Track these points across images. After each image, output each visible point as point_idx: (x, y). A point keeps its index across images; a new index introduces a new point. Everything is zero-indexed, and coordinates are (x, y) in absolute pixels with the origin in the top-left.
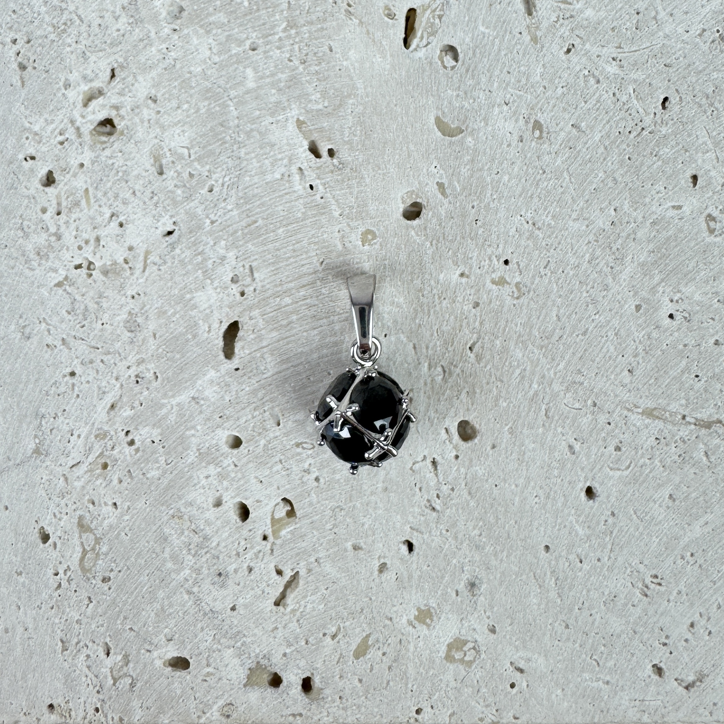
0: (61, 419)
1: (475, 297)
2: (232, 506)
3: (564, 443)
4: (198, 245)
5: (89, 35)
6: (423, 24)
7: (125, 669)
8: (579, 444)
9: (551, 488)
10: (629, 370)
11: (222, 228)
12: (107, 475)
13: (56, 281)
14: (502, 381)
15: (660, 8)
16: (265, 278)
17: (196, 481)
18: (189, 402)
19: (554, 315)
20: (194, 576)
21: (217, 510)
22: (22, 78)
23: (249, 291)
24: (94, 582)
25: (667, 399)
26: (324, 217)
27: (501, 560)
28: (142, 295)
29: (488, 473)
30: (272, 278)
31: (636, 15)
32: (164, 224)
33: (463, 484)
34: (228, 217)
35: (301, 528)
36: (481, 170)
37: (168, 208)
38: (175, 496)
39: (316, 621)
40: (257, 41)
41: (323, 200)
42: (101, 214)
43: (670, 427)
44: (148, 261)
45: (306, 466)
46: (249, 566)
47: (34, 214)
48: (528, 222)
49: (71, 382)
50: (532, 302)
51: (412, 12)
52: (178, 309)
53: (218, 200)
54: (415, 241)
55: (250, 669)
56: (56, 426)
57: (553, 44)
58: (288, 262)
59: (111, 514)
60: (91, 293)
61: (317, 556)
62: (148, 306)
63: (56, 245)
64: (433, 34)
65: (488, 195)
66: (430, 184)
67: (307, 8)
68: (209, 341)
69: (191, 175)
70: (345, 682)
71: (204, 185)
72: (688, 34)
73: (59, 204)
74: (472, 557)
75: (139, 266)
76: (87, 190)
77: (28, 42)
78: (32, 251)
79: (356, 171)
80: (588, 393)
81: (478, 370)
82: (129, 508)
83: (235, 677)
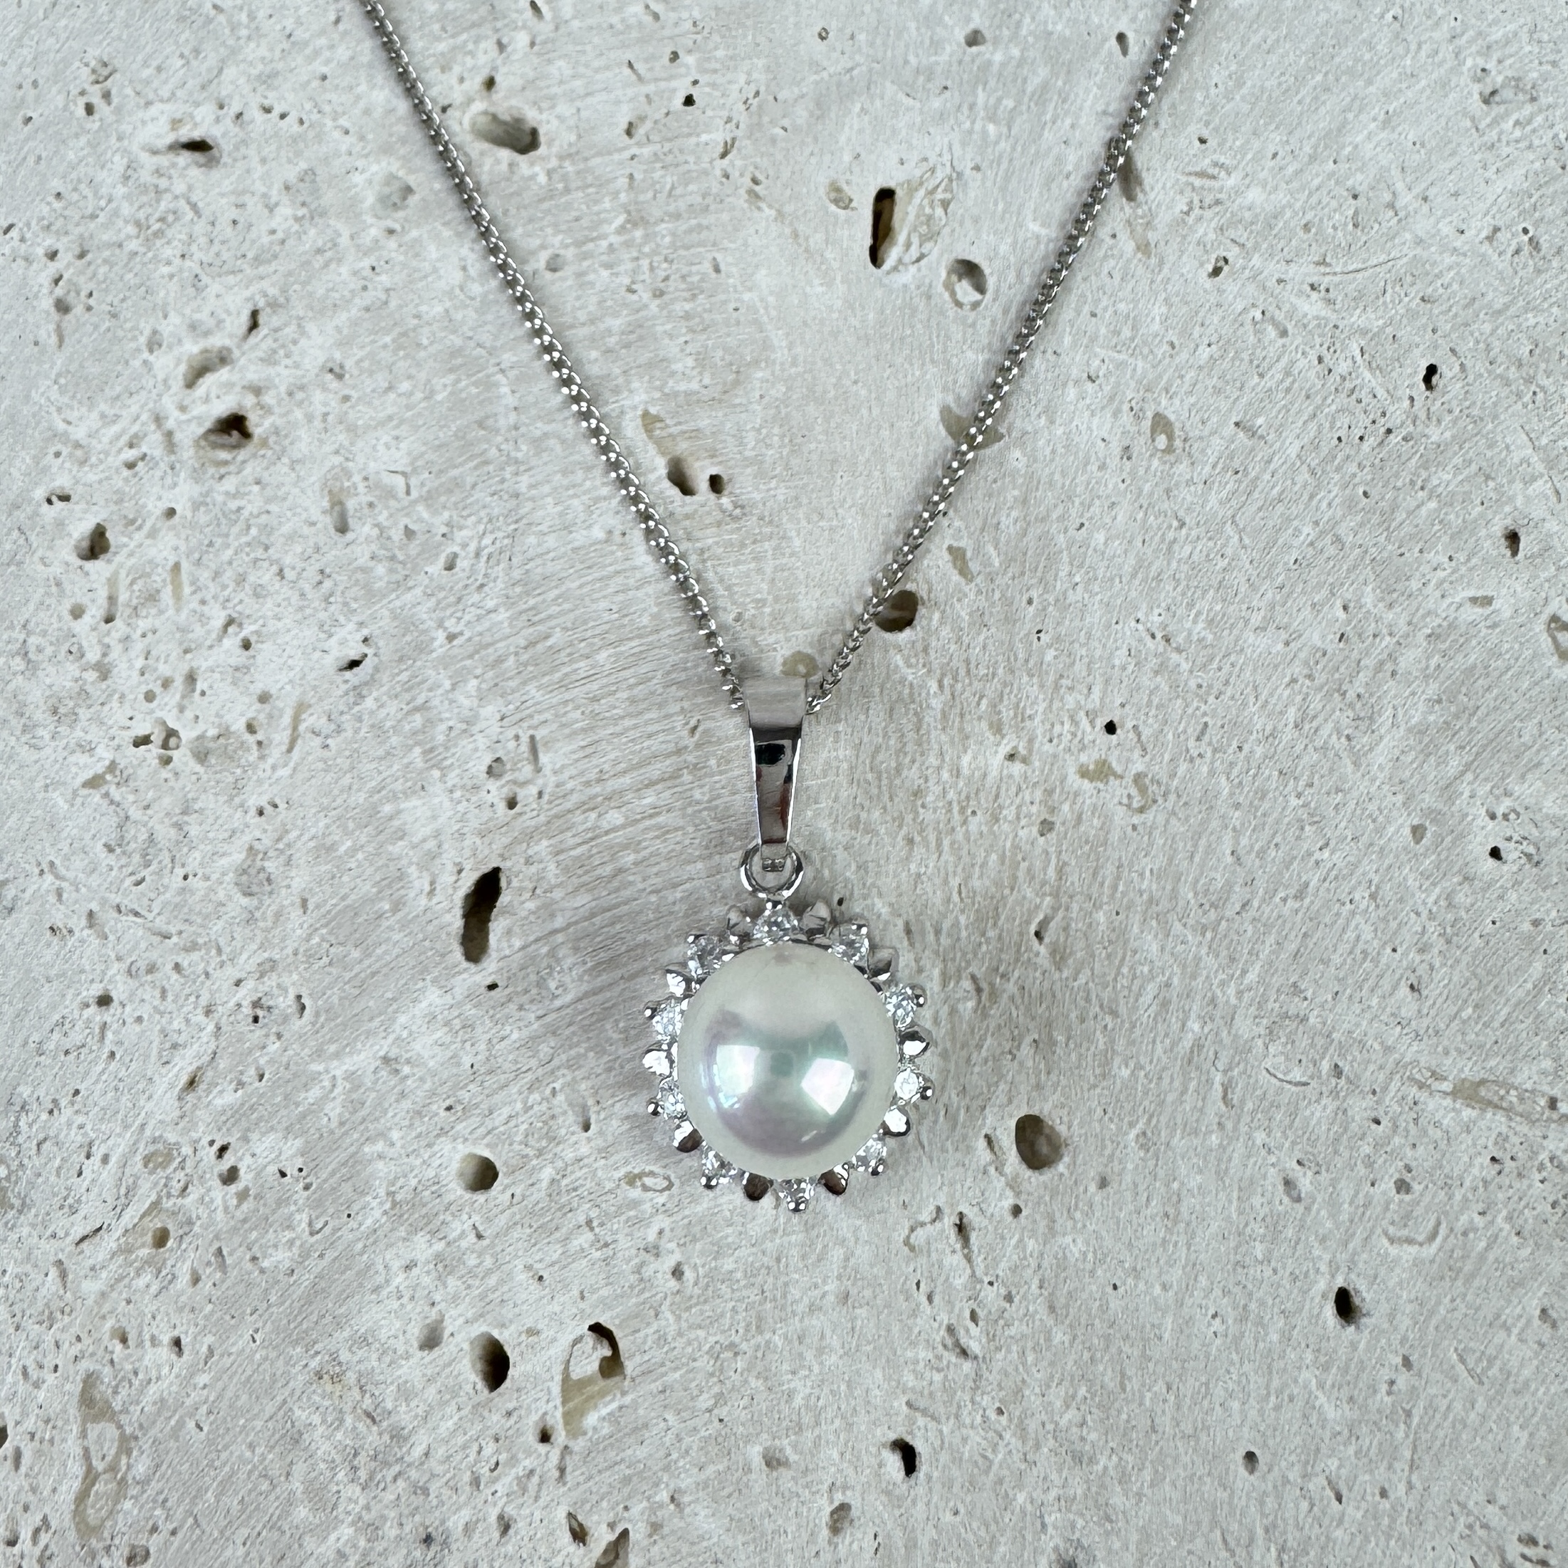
0: (67, 1114)
1: (1044, 807)
2: (465, 1345)
3: (1272, 1172)
4: (414, 692)
5: (212, 242)
6: (911, 217)
8: (1310, 1174)
9: (1250, 1293)
10: (1412, 987)
11: (471, 649)
12: (164, 1262)
13: (89, 774)
14: (1114, 1013)
15: (1399, 186)
16: (563, 767)
17: (380, 1279)
18: (377, 1070)
19: (1228, 852)
21: (429, 1356)
22: (59, 329)
23: (527, 795)
24: (106, 1562)
25: (1508, 1057)
27: (1139, 1495)
28: (282, 806)
29: (1095, 1252)
30: (582, 765)
31: (1351, 201)
32: (343, 643)
33: (1035, 1284)
34: (486, 624)
35: (635, 1405)
36: (1043, 520)
37: (354, 606)
38: (328, 1319)
40: (562, 252)
42: (203, 619)
43: (1524, 1128)
44: (302, 728)
45: (651, 1236)
46: (502, 1516)
47: (54, 620)
48: (1154, 636)
49: (98, 1018)
50: (1174, 820)
51: (887, 197)
52: (363, 839)
53: (466, 587)
54: (902, 681)
56: (52, 1132)
57: (1184, 258)
58: (618, 729)
59: (165, 1370)
60: (167, 801)
62: (294, 834)
63: (97, 691)
64: (932, 237)
65: (1063, 575)
66: (934, 550)
67: (668, 187)
68: (429, 915)
69: (409, 533)
71: (437, 555)
72: (1464, 237)
73: (112, 599)
75: (281, 737)
76: (177, 567)
77: (82, 255)
78: (41, 703)
79: (771, 522)
80: (1320, 1041)
81: (1058, 986)
82: (212, 1351)
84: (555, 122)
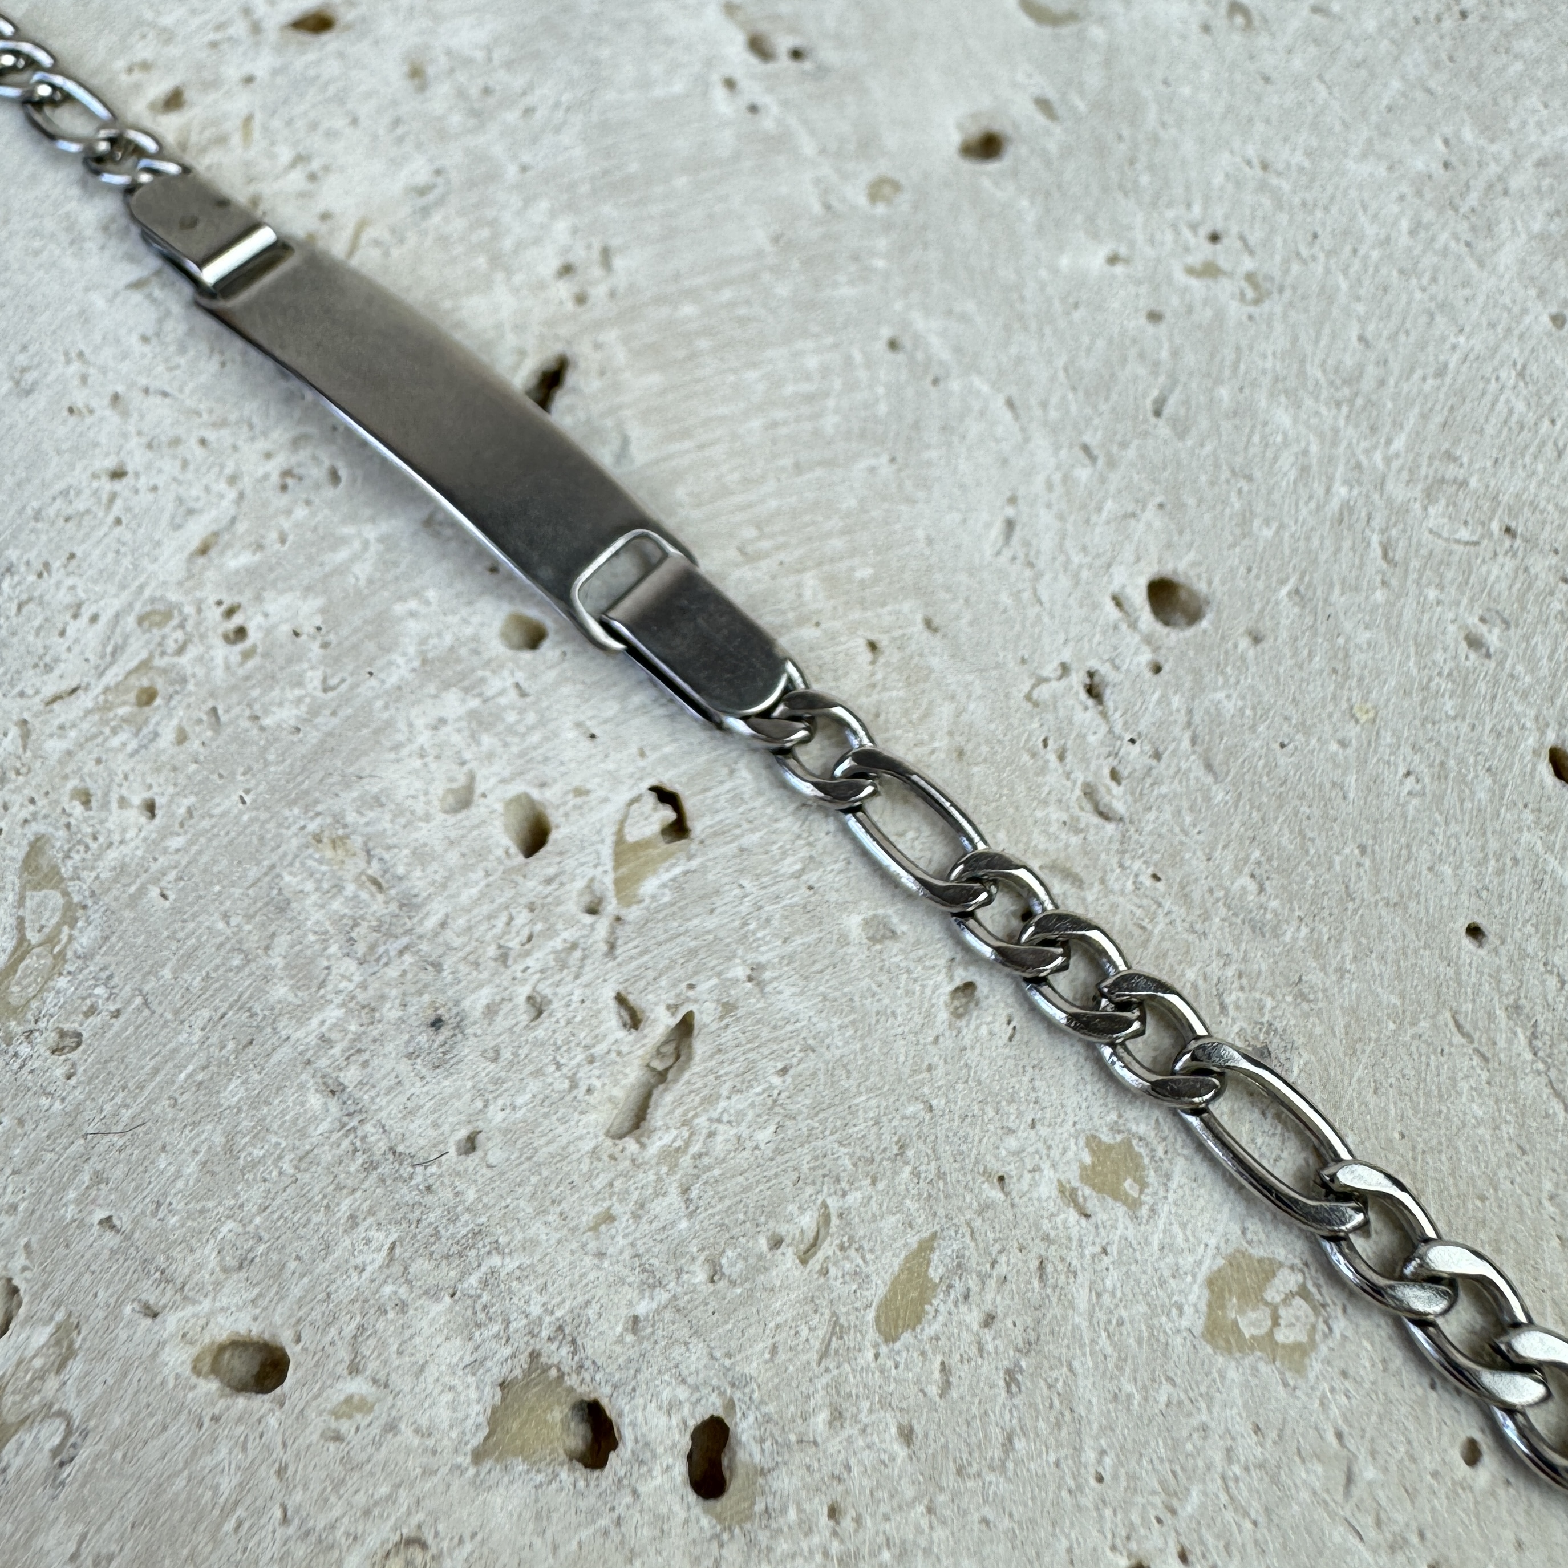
0: (58, 576)
1: (1151, 301)
2: (499, 807)
3: (1452, 628)
7: (51, 1384)
8: (1496, 631)
9: (1446, 751)
11: (545, 178)
12: (146, 722)
16: (638, 269)
17: (400, 737)
18: (414, 534)
19: (1355, 337)
20: (353, 1027)
21: (452, 819)
23: (598, 292)
24: (24, 1050)
27: (1341, 971)
29: (1254, 708)
32: (412, 174)
33: (1186, 744)
34: (562, 159)
35: (703, 869)
36: (1127, 77)
37: (426, 145)
38: (336, 778)
39: (746, 1189)
41: (781, 130)
42: (272, 156)
44: (362, 240)
46: (530, 998)
49: (108, 490)
50: (1292, 311)
53: (543, 130)
54: (992, 198)
55: (502, 1385)
56: (36, 594)
59: (131, 834)
61: (752, 957)
65: (1151, 118)
66: (1019, 101)
70: (850, 1439)
71: (515, 106)
74: (1245, 960)
76: (248, 120)
80: (1486, 505)
81: (1183, 455)
82: (190, 812)
83: (443, 1415)
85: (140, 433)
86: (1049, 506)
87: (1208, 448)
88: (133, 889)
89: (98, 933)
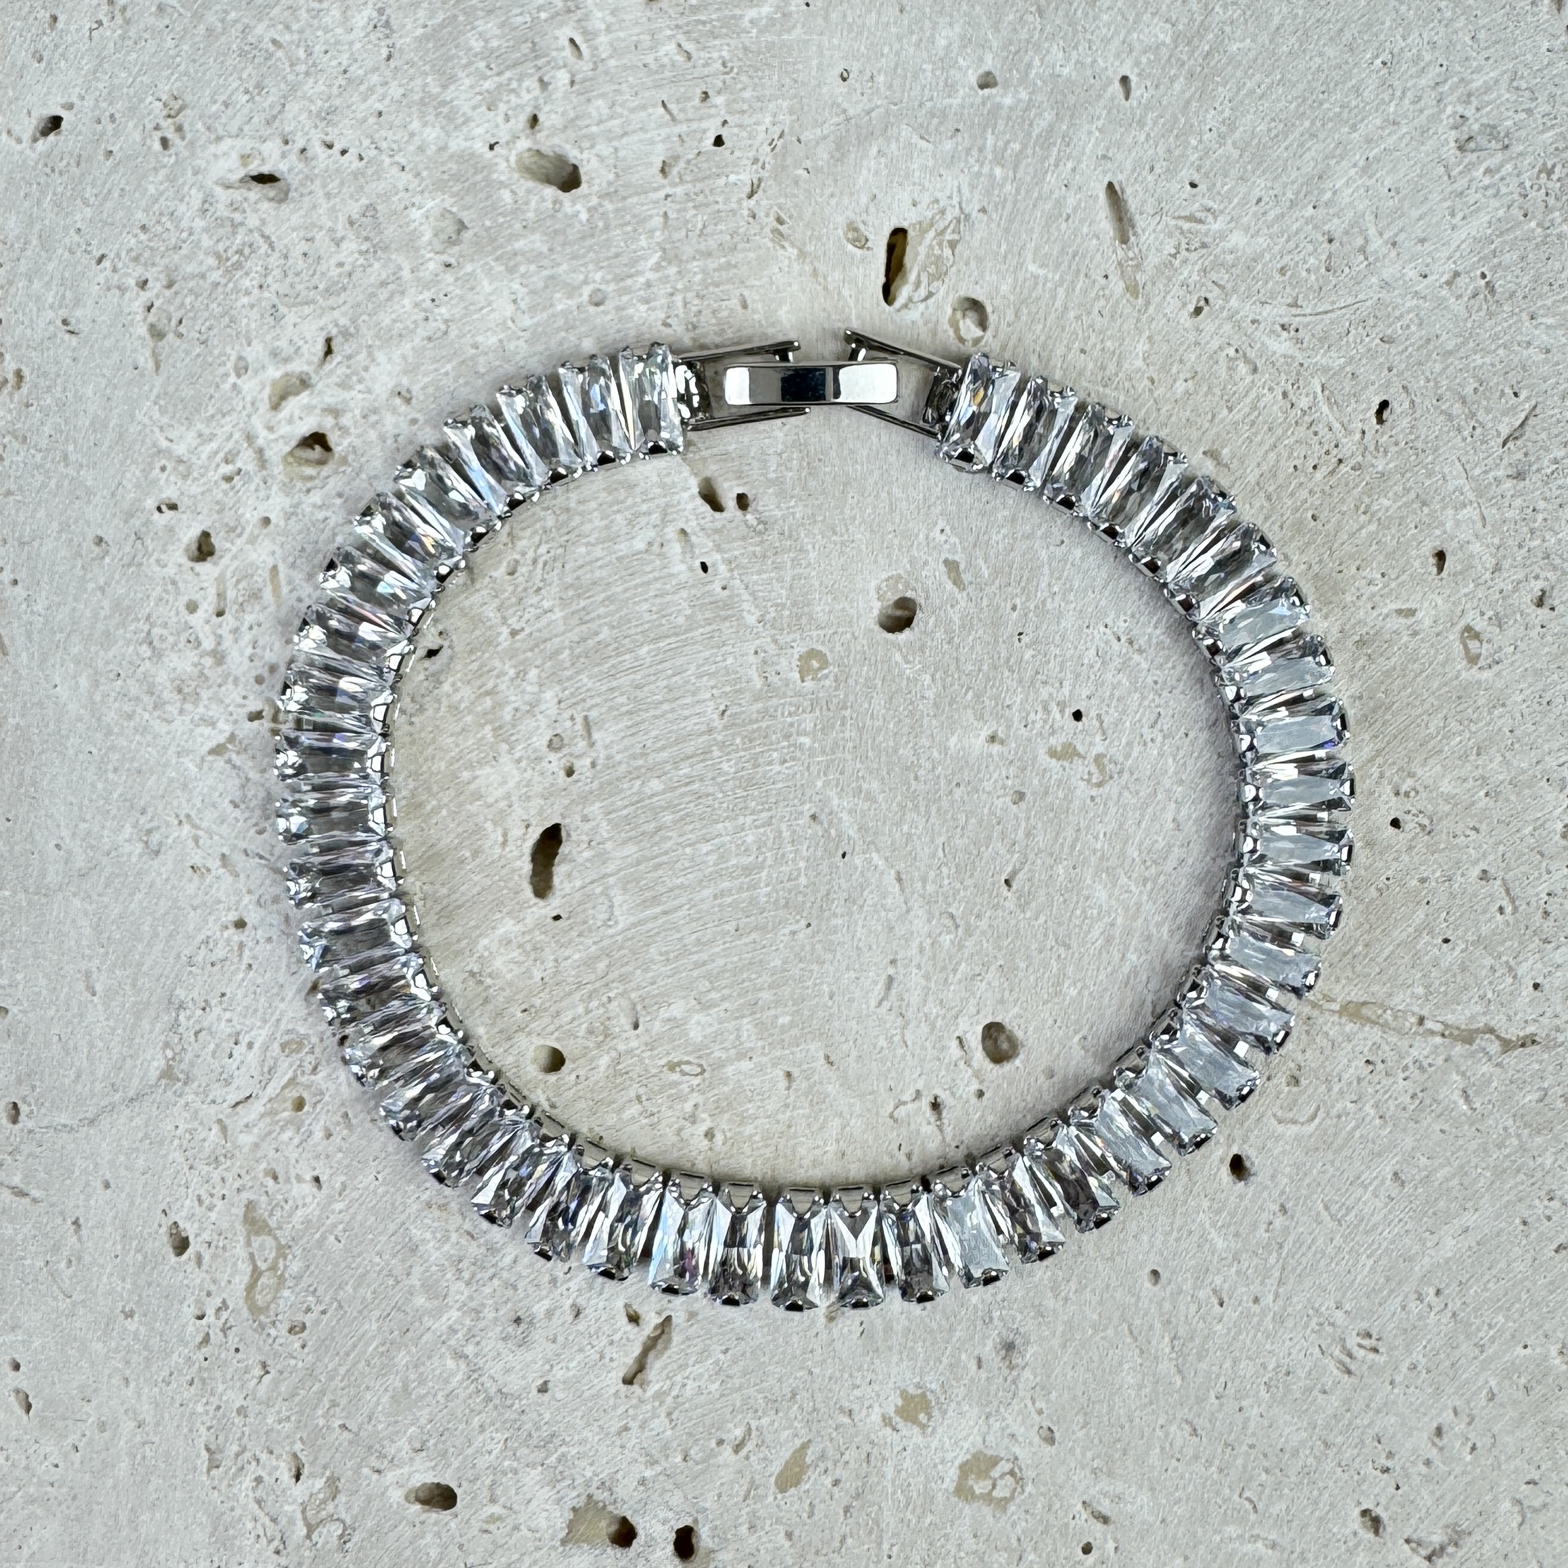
0: (217, 1010)
1: (1018, 781)
4: (484, 679)
5: (286, 275)
6: (921, 257)
7: (330, 1507)
11: (531, 643)
12: (303, 1122)
13: (212, 744)
14: (1068, 947)
15: (1372, 232)
16: (612, 743)
18: (464, 981)
19: (1170, 819)
20: (468, 1322)
22: (155, 355)
23: (582, 765)
24: (273, 1332)
25: (1388, 984)
26: (727, 624)
27: (1066, 1299)
30: (626, 741)
31: (1326, 245)
34: (544, 621)
36: (1027, 538)
39: (704, 1415)
40: (603, 287)
41: (726, 592)
43: (1395, 1039)
45: (688, 1107)
46: (574, 1305)
47: (172, 613)
48: (1119, 639)
49: (236, 938)
50: (1126, 794)
51: (900, 236)
52: (446, 800)
53: (525, 590)
54: (901, 675)
55: (574, 1509)
56: (205, 1024)
57: (1168, 298)
58: (658, 712)
59: (309, 1200)
63: (214, 674)
64: (940, 276)
65: (1043, 585)
66: (932, 563)
67: (700, 226)
68: (503, 862)
70: (760, 1538)
71: (500, 562)
72: (1426, 281)
73: (221, 596)
74: (1009, 1291)
76: (275, 569)
77: (170, 286)
78: (168, 684)
79: (790, 537)
81: (1021, 924)
82: (344, 1186)
83: (544, 1524)
84: (594, 163)
85: (250, 892)
86: (919, 967)
87: (1042, 919)
88: (317, 1236)
89: (300, 1264)
